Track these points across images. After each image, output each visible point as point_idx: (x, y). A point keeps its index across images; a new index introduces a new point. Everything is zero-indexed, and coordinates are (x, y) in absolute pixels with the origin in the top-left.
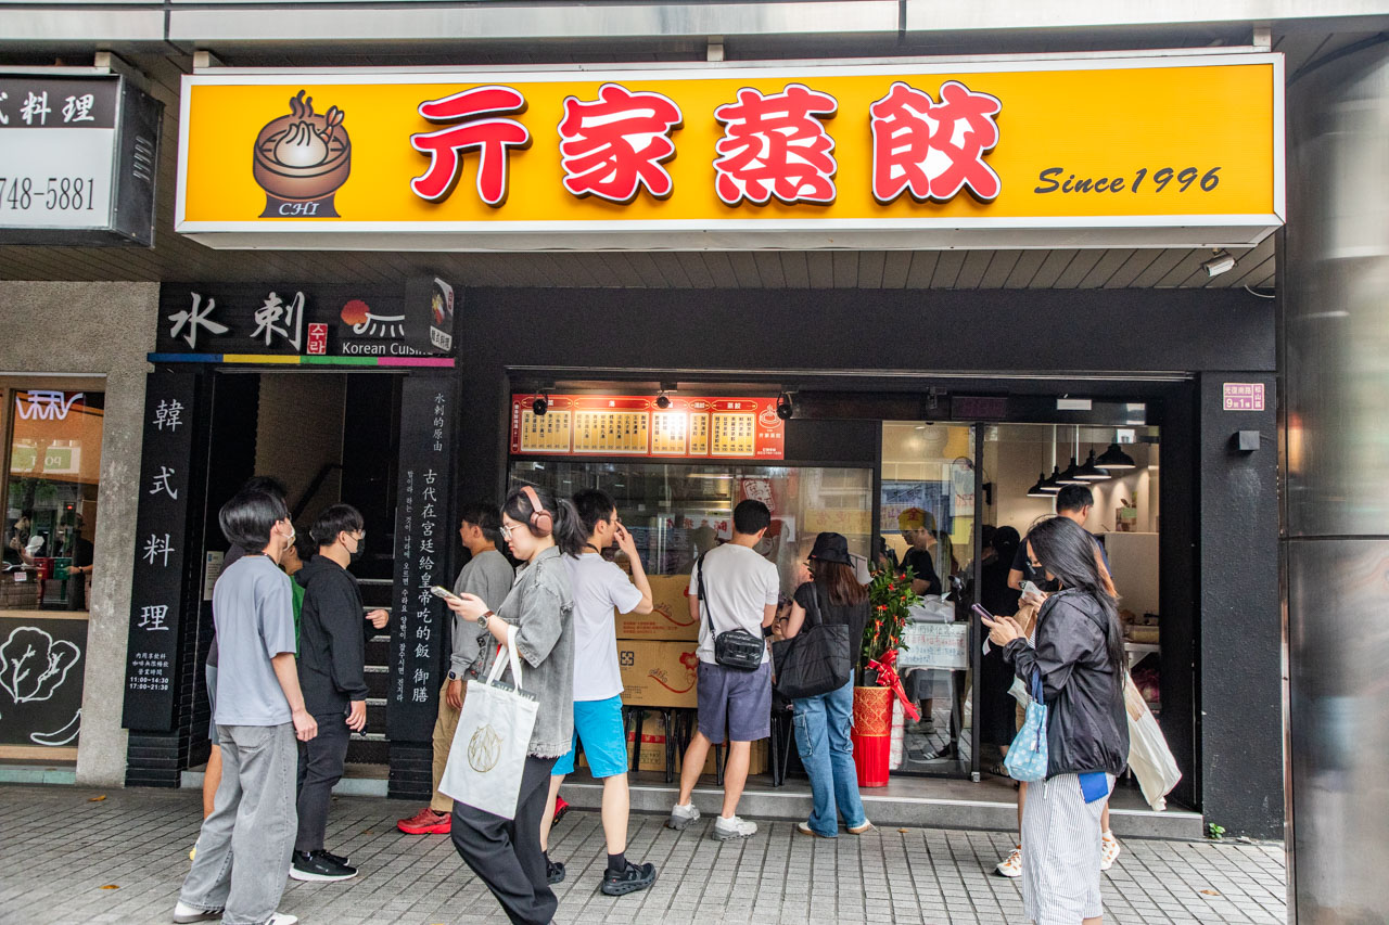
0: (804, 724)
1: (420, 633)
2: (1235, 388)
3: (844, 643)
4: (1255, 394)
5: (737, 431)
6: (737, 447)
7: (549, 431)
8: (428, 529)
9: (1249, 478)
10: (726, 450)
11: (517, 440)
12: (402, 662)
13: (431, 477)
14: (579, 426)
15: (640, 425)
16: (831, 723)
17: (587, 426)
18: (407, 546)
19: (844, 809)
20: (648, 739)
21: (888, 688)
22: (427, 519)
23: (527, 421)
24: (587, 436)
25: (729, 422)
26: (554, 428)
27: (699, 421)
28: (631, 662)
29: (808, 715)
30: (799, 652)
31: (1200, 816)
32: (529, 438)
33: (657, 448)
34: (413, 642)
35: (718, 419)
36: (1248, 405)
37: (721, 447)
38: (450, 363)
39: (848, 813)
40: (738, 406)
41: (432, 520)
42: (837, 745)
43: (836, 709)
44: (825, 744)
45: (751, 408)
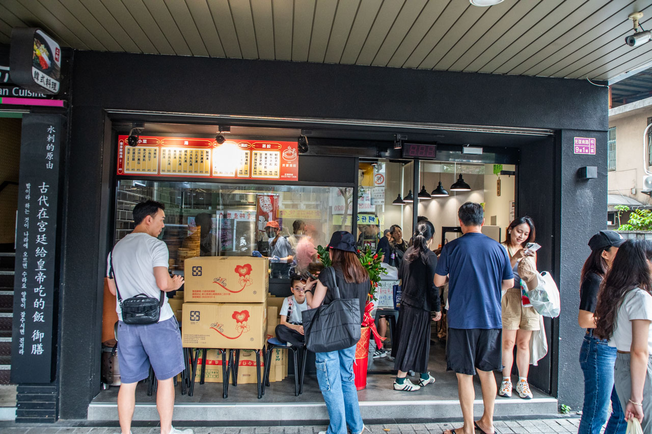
0: (325, 370)
1: (36, 304)
2: (580, 141)
3: (356, 312)
4: (591, 144)
5: (268, 162)
6: (268, 173)
7: (144, 160)
8: (42, 226)
9: (586, 195)
10: (261, 174)
11: (121, 166)
12: (23, 326)
13: (44, 188)
14: (164, 157)
15: (205, 157)
16: (342, 365)
17: (169, 157)
18: (26, 240)
19: (349, 421)
20: (210, 362)
21: (368, 328)
22: (42, 219)
23: (129, 153)
24: (169, 164)
25: (263, 156)
26: (147, 158)
27: (244, 155)
28: (197, 318)
29: (328, 363)
30: (323, 319)
31: (556, 400)
32: (130, 164)
33: (216, 172)
34: (30, 311)
35: (256, 154)
36: (587, 151)
37: (258, 172)
38: (60, 103)
39: (353, 425)
40: (269, 146)
41: (45, 220)
42: (345, 378)
43: (346, 355)
44: (339, 383)
45: (278, 148)
